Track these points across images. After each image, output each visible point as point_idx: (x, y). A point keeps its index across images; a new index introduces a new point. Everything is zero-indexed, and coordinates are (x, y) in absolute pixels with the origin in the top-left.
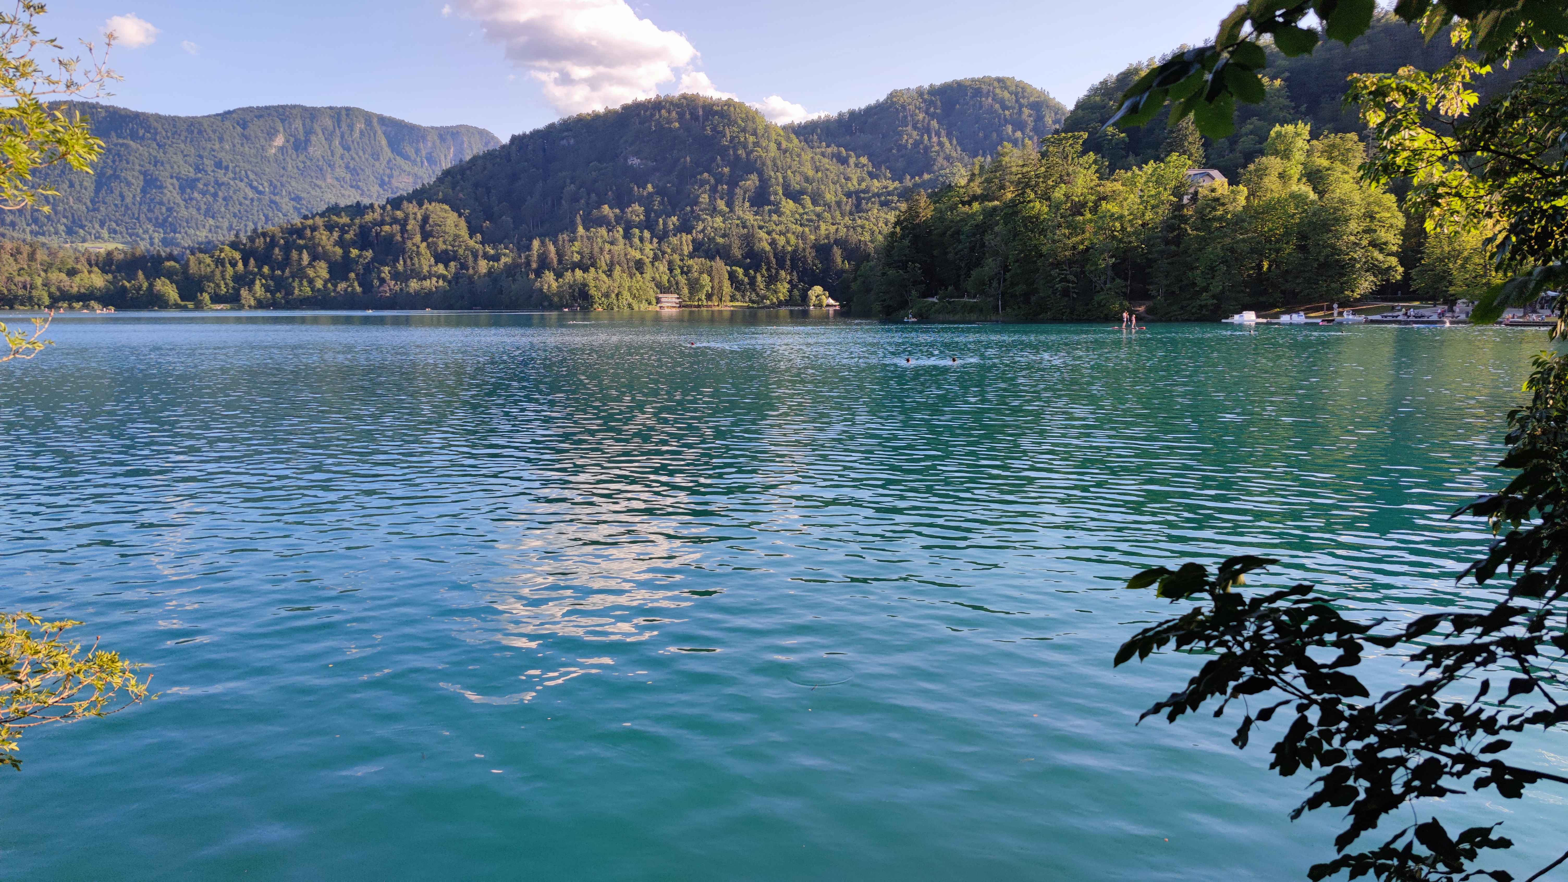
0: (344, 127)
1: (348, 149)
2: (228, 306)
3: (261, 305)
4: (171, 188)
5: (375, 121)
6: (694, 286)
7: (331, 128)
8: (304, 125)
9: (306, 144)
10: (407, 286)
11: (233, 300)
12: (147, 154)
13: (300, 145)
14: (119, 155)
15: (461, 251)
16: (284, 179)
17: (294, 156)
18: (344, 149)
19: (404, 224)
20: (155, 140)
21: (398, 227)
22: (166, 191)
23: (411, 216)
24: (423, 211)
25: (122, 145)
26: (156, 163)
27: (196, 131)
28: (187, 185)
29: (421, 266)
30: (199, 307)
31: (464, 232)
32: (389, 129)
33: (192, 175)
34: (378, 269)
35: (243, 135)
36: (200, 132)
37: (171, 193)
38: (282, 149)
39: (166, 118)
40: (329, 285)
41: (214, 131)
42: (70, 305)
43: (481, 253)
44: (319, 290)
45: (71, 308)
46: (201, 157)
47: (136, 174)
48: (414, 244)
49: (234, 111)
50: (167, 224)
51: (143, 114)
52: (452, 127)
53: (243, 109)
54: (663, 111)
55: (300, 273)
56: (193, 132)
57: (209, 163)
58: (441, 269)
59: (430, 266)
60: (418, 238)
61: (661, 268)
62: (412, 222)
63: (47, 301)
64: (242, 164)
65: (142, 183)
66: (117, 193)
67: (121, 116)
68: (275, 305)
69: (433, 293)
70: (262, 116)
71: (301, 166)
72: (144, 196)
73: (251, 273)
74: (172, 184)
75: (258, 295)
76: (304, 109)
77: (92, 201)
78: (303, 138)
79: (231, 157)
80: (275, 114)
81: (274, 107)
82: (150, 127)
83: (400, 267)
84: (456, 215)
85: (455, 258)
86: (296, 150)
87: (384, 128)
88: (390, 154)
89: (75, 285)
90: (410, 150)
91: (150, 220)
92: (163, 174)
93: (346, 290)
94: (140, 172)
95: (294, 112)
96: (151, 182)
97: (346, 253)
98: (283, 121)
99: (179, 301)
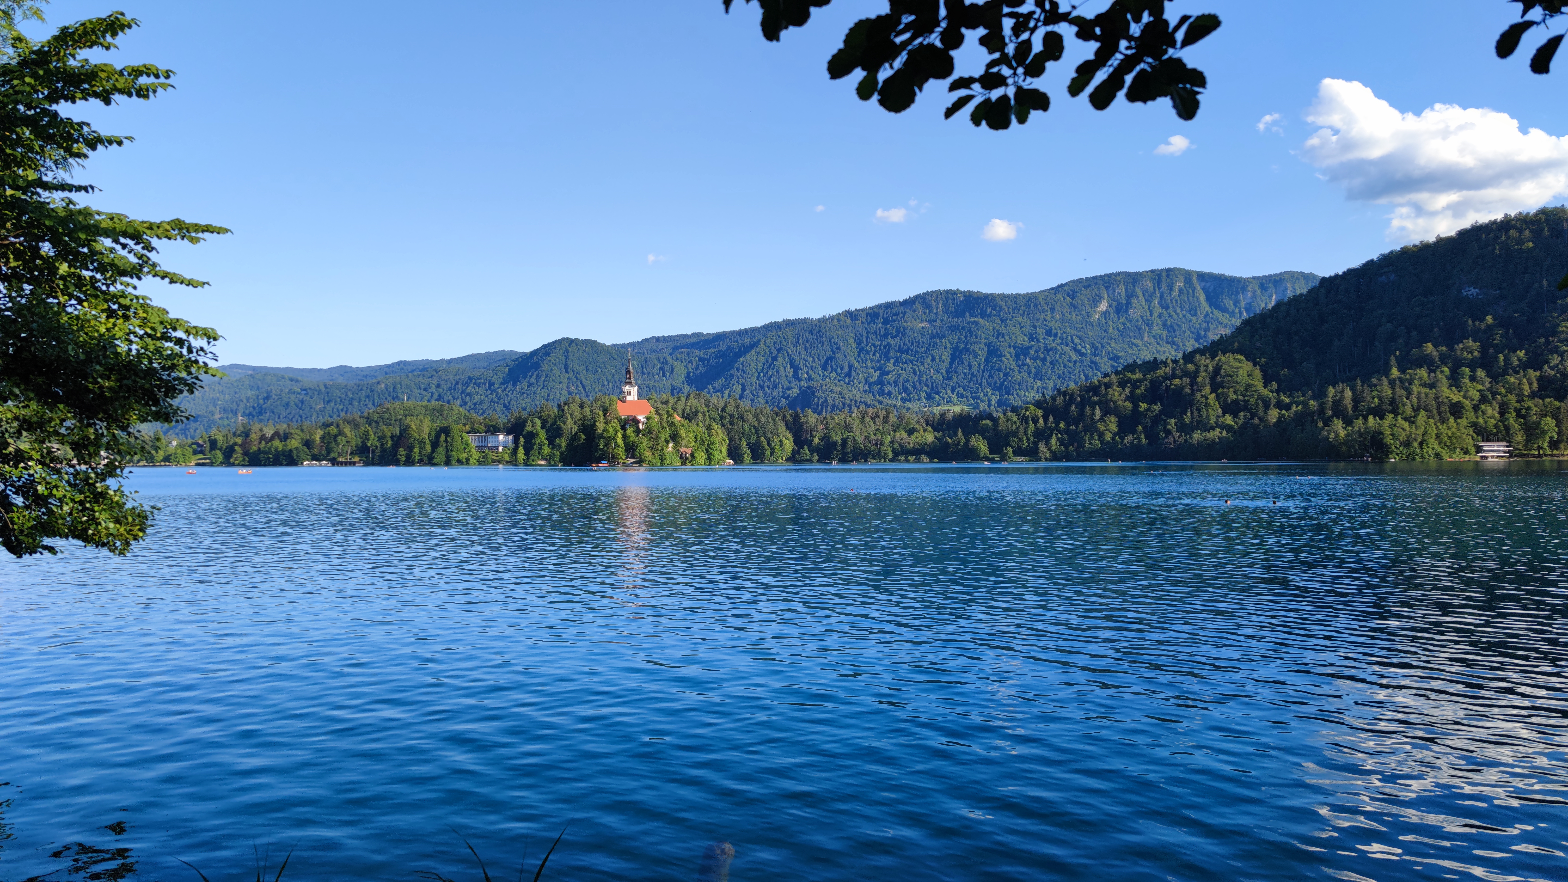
0: (1164, 287)
1: (1166, 308)
2: (1028, 458)
3: (1055, 457)
4: (1008, 356)
5: (1194, 278)
6: (1532, 432)
7: (1152, 289)
8: (1126, 290)
9: (1127, 307)
10: (1191, 437)
11: (1032, 453)
12: (991, 329)
13: (1121, 309)
14: (970, 331)
15: (1253, 401)
16: (1106, 340)
17: (1116, 319)
18: (1163, 308)
19: (1193, 376)
20: (999, 316)
21: (1188, 380)
22: (1004, 359)
23: (1202, 369)
24: (1215, 363)
25: (973, 323)
26: (998, 335)
27: (1032, 305)
28: (1021, 352)
29: (1208, 416)
30: (1004, 459)
31: (1258, 382)
32: (1208, 284)
33: (1026, 343)
34: (1165, 421)
35: (1071, 304)
36: (1036, 306)
37: (1009, 360)
38: (1105, 314)
39: (1009, 296)
40: (1117, 438)
41: (1047, 304)
42: (906, 458)
43: (1274, 401)
44: (1108, 442)
45: (907, 461)
46: (1035, 327)
47: (982, 346)
48: (1203, 396)
49: (1066, 283)
50: (1003, 388)
51: (992, 295)
52: (1276, 275)
53: (1073, 282)
54: (1513, 232)
55: (1092, 428)
56: (1030, 306)
57: (1041, 332)
58: (1229, 420)
59: (1218, 417)
60: (1207, 390)
61: (1490, 412)
62: (1203, 374)
63: (890, 455)
64: (1068, 330)
65: (986, 354)
66: (967, 363)
67: (975, 299)
68: (1068, 458)
69: (1217, 444)
70: (1089, 286)
71: (1121, 327)
72: (987, 365)
73: (1050, 428)
74: (1010, 353)
75: (1053, 448)
76: (1128, 274)
77: (947, 372)
78: (1124, 302)
79: (1060, 325)
80: (1101, 282)
81: (1101, 276)
82: (996, 305)
83: (1187, 419)
84: (1250, 364)
85: (1246, 407)
86: (1118, 314)
87: (1203, 284)
88: (1207, 308)
89: (911, 442)
90: (1229, 303)
91: (989, 385)
92: (1003, 345)
93: (1132, 442)
94: (985, 344)
95: (1118, 278)
96: (993, 352)
97: (1136, 406)
98: (1107, 288)
99: (988, 455)
